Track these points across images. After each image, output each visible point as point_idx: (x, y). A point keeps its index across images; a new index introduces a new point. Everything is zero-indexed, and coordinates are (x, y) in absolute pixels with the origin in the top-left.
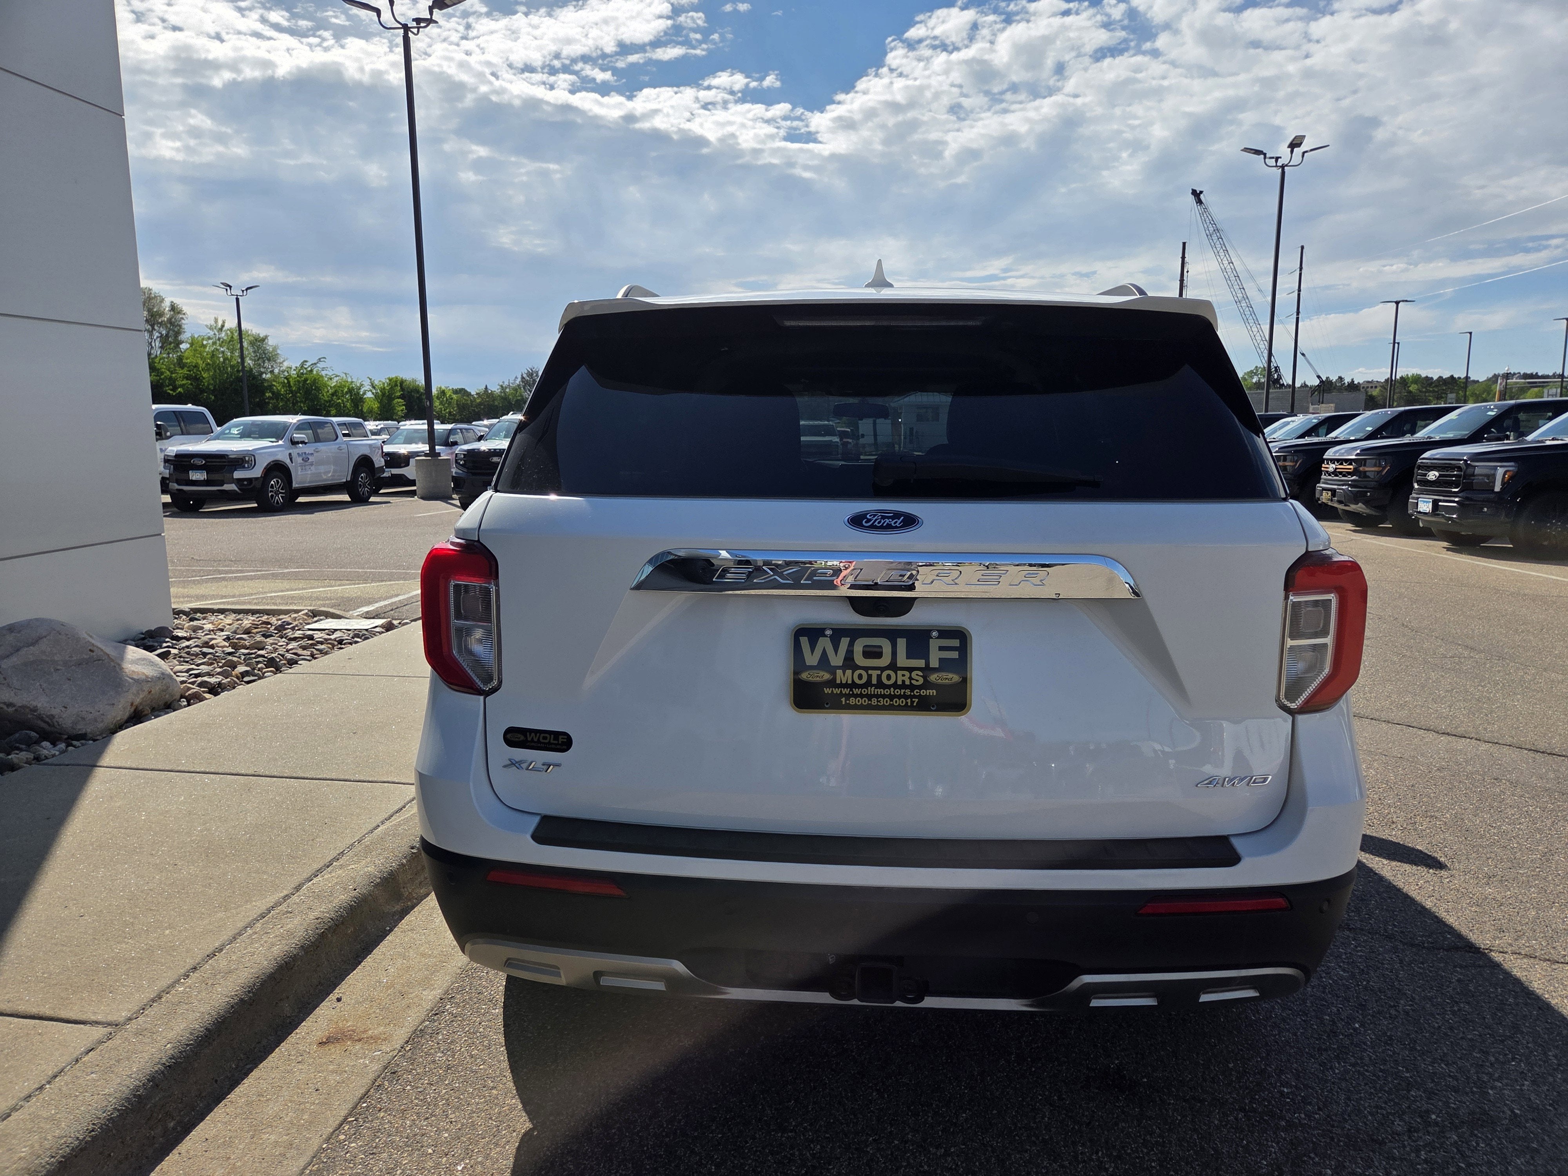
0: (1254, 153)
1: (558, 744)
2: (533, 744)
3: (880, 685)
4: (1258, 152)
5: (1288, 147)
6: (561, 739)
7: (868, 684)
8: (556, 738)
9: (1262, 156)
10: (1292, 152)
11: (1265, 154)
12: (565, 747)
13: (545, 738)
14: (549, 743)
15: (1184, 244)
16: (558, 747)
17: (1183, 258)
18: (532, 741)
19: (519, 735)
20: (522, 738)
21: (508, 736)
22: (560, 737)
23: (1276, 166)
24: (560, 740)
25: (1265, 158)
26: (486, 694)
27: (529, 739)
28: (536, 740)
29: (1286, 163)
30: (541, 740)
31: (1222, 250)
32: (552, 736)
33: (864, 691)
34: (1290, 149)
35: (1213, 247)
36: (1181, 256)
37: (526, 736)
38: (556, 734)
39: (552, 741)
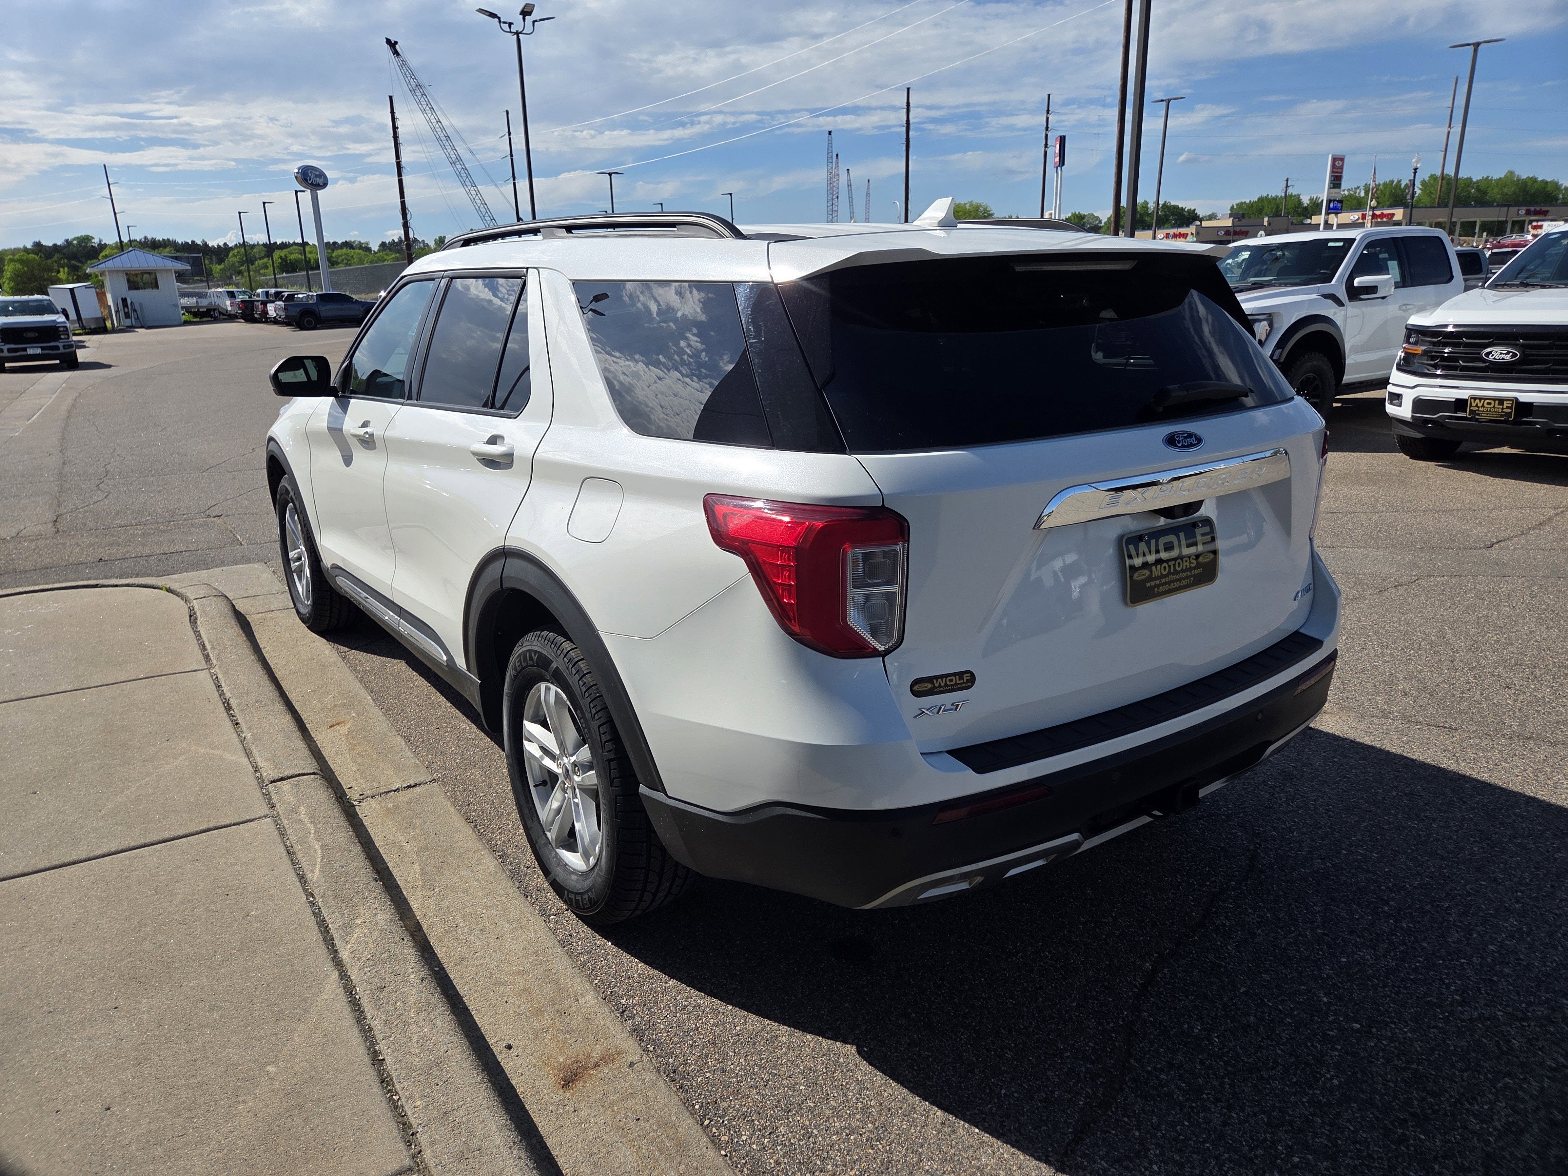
0: (489, 16)
1: (964, 683)
2: (941, 689)
3: (1176, 572)
4: (493, 15)
5: (521, 14)
6: (966, 677)
7: (1169, 573)
8: (961, 678)
9: (497, 20)
10: (524, 19)
11: (499, 18)
12: (969, 684)
13: (951, 681)
14: (956, 684)
15: (391, 98)
16: (964, 685)
17: (393, 112)
18: (940, 686)
19: (926, 684)
20: (930, 686)
21: (916, 688)
22: (965, 676)
23: (510, 32)
24: (965, 679)
25: (500, 22)
26: (884, 654)
27: (937, 685)
28: (943, 684)
29: (520, 31)
30: (948, 683)
31: (428, 108)
32: (957, 677)
33: (1167, 579)
34: (521, 16)
35: (419, 103)
36: (390, 110)
37: (933, 683)
38: (961, 674)
39: (958, 682)
